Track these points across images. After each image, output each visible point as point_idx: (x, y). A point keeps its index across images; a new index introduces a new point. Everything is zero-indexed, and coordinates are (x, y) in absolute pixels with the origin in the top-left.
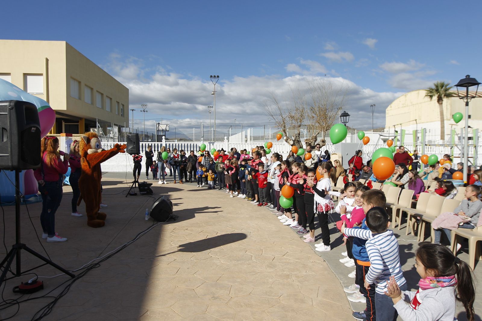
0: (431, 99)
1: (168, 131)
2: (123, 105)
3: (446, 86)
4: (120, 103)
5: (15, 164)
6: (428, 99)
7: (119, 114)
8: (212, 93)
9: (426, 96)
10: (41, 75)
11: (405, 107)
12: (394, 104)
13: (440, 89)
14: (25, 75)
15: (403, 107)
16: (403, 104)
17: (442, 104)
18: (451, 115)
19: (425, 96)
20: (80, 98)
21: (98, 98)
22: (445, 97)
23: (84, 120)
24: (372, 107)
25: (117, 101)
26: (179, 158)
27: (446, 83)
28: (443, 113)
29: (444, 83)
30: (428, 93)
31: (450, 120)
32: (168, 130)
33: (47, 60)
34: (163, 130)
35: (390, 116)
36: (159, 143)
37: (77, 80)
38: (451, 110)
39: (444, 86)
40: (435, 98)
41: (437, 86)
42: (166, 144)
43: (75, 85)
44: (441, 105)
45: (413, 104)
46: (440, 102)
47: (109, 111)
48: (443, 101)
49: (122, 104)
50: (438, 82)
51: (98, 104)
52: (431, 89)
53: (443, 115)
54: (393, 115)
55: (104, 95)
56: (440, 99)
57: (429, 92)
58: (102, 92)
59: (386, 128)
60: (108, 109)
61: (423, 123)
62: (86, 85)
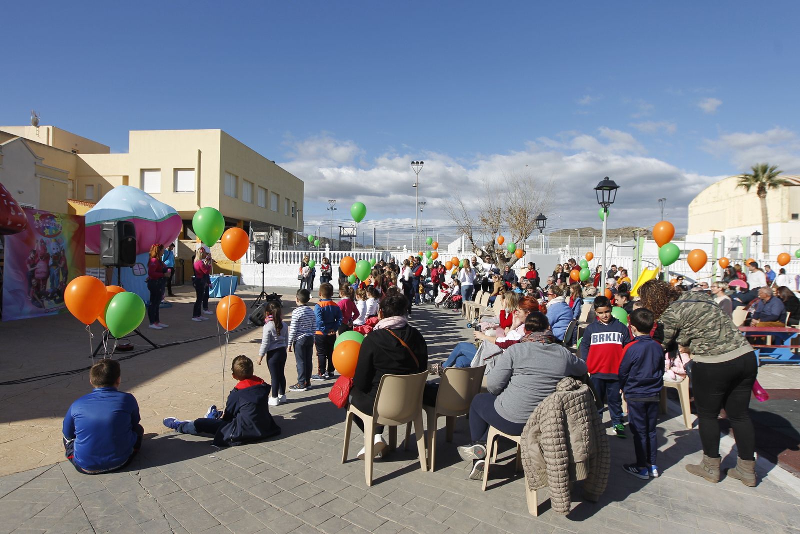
0: (748, 190)
1: (356, 236)
2: (295, 203)
3: (772, 170)
4: (291, 200)
5: (116, 262)
6: (743, 190)
7: (288, 214)
8: (414, 185)
9: (739, 185)
10: (193, 169)
11: (717, 201)
12: (699, 198)
13: (761, 174)
14: (176, 170)
15: (714, 201)
16: (714, 197)
17: (764, 197)
18: (789, 213)
19: (736, 188)
20: (236, 197)
21: (261, 195)
22: (771, 187)
23: (242, 223)
24: (661, 203)
25: (286, 198)
26: (328, 269)
27: (770, 166)
28: (766, 211)
29: (768, 166)
30: (742, 181)
31: (787, 222)
32: (355, 234)
33: (200, 152)
34: (348, 235)
35: (695, 215)
36: (322, 252)
37: (233, 175)
38: (789, 206)
39: (768, 170)
40: (754, 188)
41: (756, 171)
42: (330, 254)
43: (231, 181)
44: (763, 199)
45: (730, 198)
46: (762, 195)
47: (276, 210)
48: (766, 193)
49: (293, 201)
50: (758, 164)
51: (261, 202)
52: (746, 175)
53: (767, 214)
54: (698, 214)
55: (269, 191)
56: (761, 191)
57: (743, 179)
58: (266, 188)
59: (688, 233)
60: (273, 207)
61: (745, 226)
62: (245, 180)
